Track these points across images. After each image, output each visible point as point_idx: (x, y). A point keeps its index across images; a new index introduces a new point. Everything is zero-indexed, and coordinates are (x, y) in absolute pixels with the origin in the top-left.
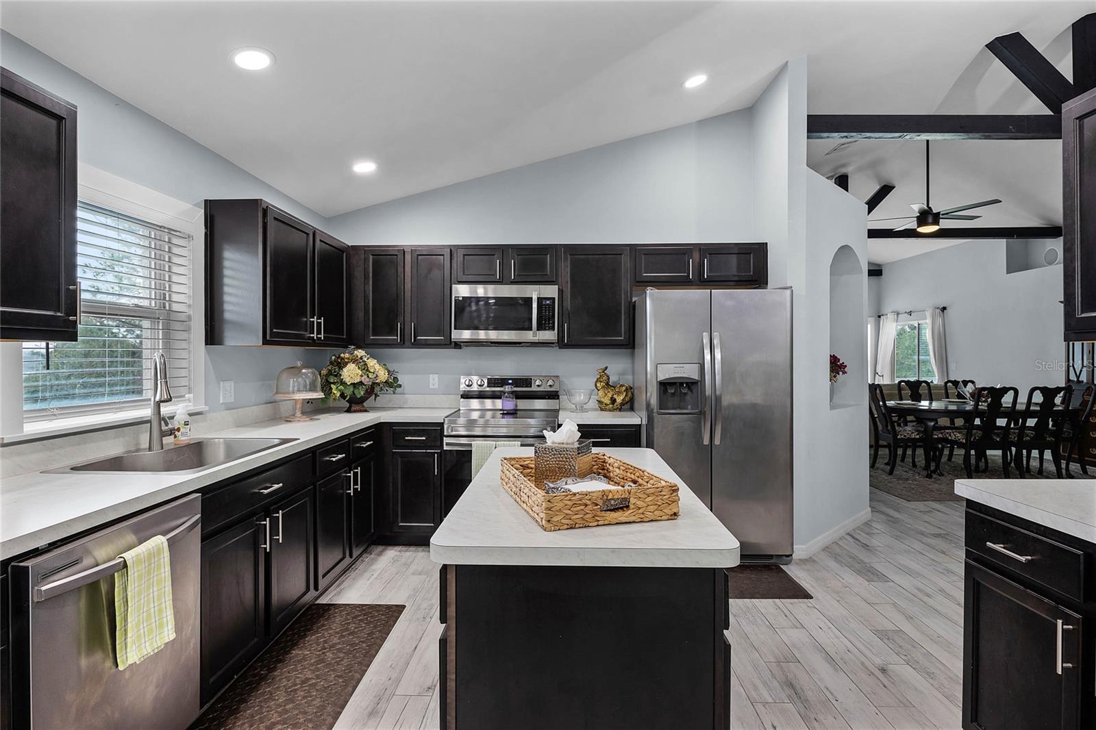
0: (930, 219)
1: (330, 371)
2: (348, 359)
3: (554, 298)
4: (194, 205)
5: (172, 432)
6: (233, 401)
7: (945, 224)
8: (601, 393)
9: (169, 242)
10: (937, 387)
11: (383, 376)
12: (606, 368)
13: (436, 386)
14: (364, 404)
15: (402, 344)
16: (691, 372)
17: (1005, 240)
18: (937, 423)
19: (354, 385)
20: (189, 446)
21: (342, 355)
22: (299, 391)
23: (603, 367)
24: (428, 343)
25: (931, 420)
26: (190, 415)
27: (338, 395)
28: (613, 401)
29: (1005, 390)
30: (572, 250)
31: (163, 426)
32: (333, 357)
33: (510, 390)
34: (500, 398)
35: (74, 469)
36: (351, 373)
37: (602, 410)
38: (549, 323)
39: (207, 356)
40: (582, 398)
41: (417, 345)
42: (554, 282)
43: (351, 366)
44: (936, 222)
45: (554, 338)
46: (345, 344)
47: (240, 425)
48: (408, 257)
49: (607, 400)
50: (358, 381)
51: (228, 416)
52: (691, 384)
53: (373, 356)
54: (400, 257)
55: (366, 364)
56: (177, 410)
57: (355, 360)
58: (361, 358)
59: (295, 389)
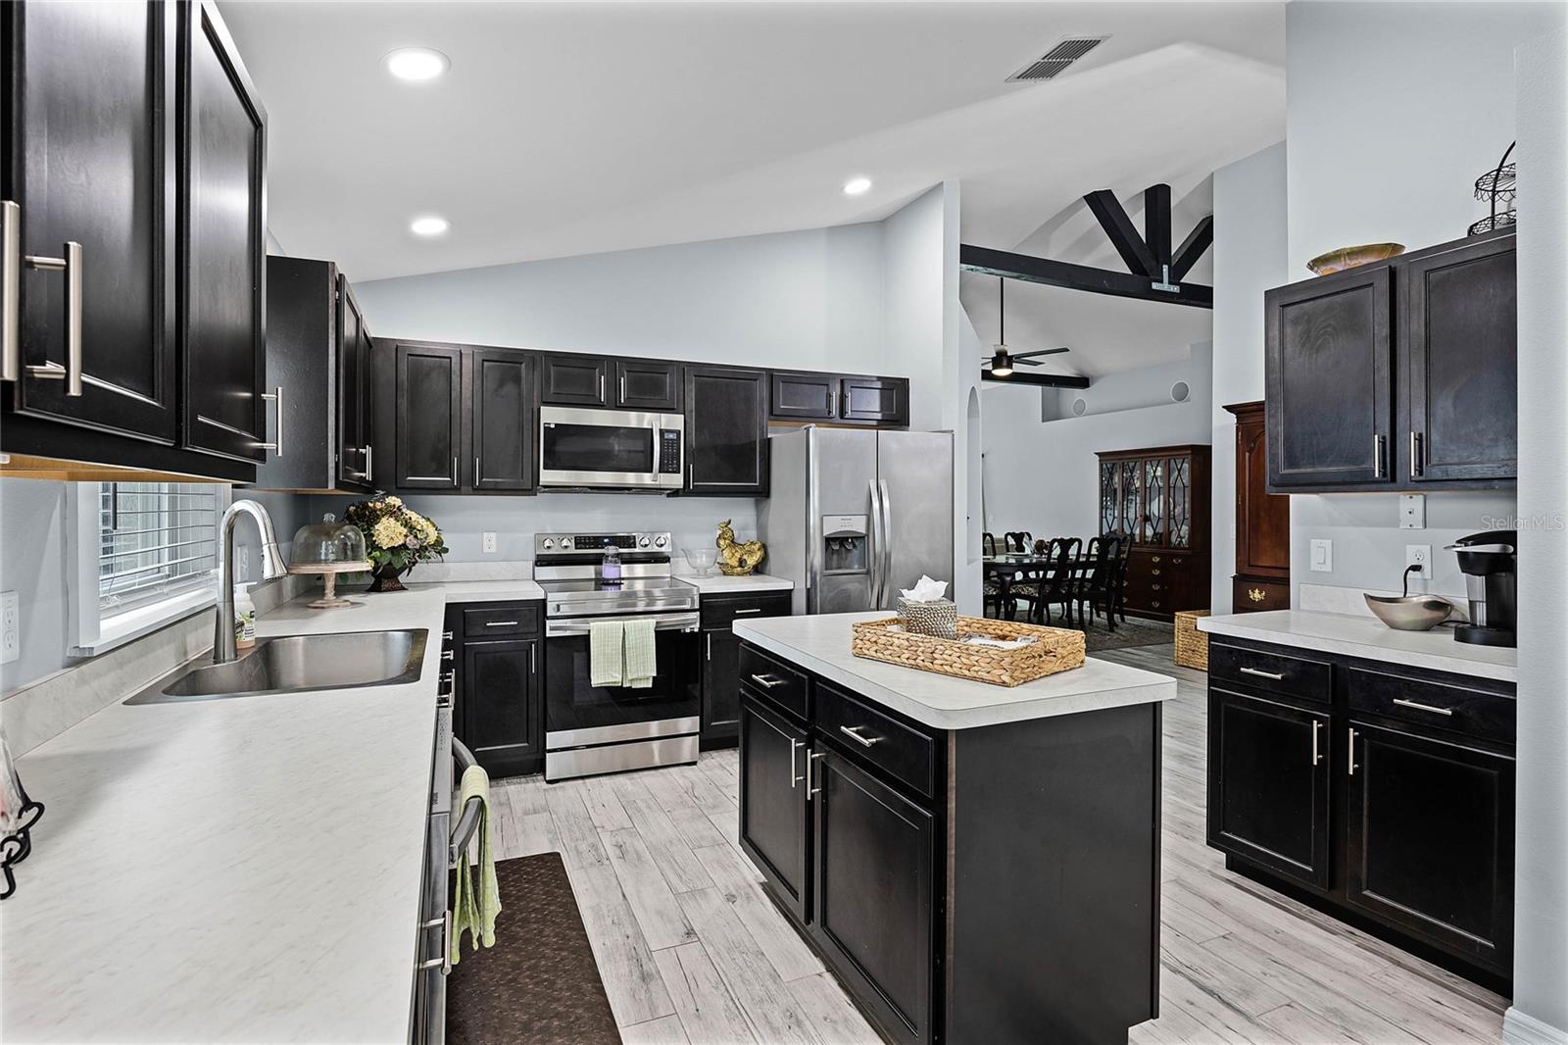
0: (1005, 363)
2: (381, 510)
3: (680, 431)
7: (1018, 368)
8: (724, 553)
10: (999, 541)
11: (429, 535)
12: (730, 522)
13: (494, 549)
15: (458, 488)
16: (858, 526)
17: (1040, 387)
18: (1014, 578)
19: (392, 550)
21: (372, 505)
23: (727, 521)
24: (499, 487)
25: (1008, 575)
28: (742, 563)
29: (1072, 541)
30: (697, 369)
32: (352, 508)
36: (388, 532)
37: (725, 574)
38: (673, 464)
41: (481, 490)
42: (673, 409)
43: (387, 521)
44: (1010, 366)
45: (679, 484)
48: (467, 363)
49: (734, 562)
50: (400, 543)
54: (455, 360)
55: (408, 518)
57: (394, 513)
58: (399, 509)
59: (332, 557)
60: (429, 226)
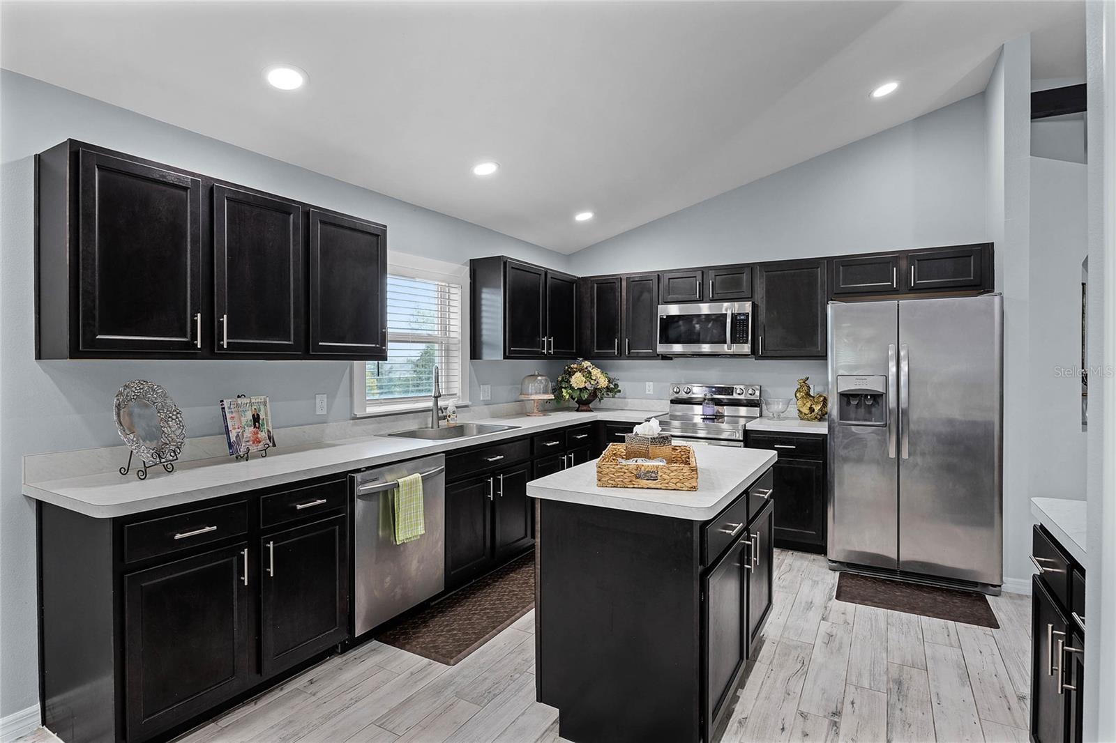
1: (563, 378)
2: (576, 368)
3: (748, 314)
4: (463, 265)
5: (444, 418)
6: (490, 399)
8: (800, 402)
9: (449, 292)
11: (603, 382)
12: (807, 378)
13: (651, 392)
14: (590, 405)
15: (620, 356)
16: (875, 385)
19: (580, 389)
20: (455, 427)
21: (572, 366)
22: (536, 393)
23: (804, 377)
24: (640, 355)
26: (457, 407)
27: (567, 397)
28: (812, 410)
30: (768, 267)
31: (439, 413)
32: (566, 368)
33: (710, 397)
34: (701, 404)
35: (389, 435)
36: (577, 380)
37: (802, 419)
38: (743, 337)
39: (471, 367)
40: (780, 407)
41: (631, 357)
42: (749, 298)
43: (578, 374)
45: (747, 351)
46: (574, 357)
47: (495, 416)
48: (624, 284)
49: (805, 410)
50: (584, 386)
51: (485, 409)
52: (877, 397)
53: (597, 366)
54: (618, 284)
55: (591, 373)
56: (448, 403)
57: (581, 370)
58: (586, 368)
59: (534, 391)
60: (584, 217)
